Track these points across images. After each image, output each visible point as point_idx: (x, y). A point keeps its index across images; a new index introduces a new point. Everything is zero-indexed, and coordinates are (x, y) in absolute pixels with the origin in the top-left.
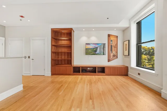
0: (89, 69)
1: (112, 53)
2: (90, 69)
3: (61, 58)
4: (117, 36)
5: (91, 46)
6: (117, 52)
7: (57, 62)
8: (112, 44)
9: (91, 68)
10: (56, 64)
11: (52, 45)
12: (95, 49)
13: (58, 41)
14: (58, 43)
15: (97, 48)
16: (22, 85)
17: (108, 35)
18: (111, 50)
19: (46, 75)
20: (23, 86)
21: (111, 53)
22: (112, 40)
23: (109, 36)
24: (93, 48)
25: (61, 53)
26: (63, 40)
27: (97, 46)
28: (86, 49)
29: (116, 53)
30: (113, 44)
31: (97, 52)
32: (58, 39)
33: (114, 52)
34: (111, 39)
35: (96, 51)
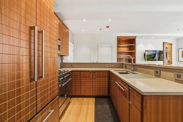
1: (167, 59)
4: (172, 44)
5: (149, 53)
6: (171, 58)
8: (167, 51)
12: (153, 56)
15: (155, 54)
17: (163, 43)
22: (167, 48)
24: (151, 54)
27: (155, 53)
31: (155, 59)
33: (169, 58)
35: (154, 57)
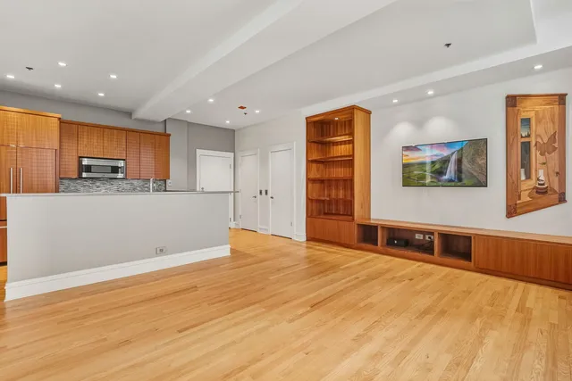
0: (419, 237)
1: (528, 177)
2: (424, 237)
3: (329, 196)
4: (562, 96)
7: (326, 206)
8: (529, 136)
9: (427, 237)
10: (325, 214)
11: (309, 162)
12: (438, 166)
13: (329, 146)
14: (329, 152)
16: (229, 246)
17: (507, 98)
18: (526, 164)
19: (295, 238)
20: (231, 249)
21: (523, 178)
22: (527, 122)
23: (512, 101)
25: (337, 180)
26: (341, 143)
28: (405, 166)
29: (556, 179)
30: (537, 136)
32: (330, 142)
33: (542, 172)
34: (524, 115)
35: (441, 172)
